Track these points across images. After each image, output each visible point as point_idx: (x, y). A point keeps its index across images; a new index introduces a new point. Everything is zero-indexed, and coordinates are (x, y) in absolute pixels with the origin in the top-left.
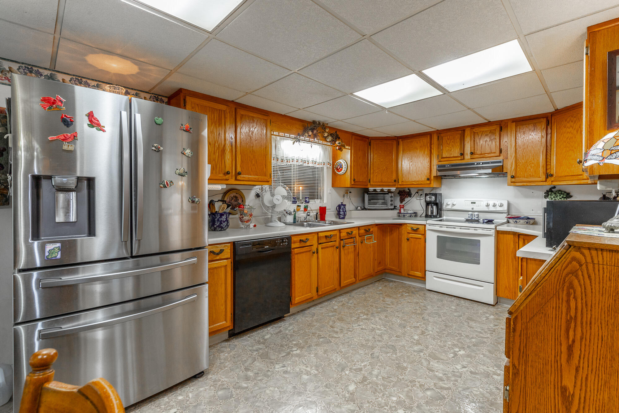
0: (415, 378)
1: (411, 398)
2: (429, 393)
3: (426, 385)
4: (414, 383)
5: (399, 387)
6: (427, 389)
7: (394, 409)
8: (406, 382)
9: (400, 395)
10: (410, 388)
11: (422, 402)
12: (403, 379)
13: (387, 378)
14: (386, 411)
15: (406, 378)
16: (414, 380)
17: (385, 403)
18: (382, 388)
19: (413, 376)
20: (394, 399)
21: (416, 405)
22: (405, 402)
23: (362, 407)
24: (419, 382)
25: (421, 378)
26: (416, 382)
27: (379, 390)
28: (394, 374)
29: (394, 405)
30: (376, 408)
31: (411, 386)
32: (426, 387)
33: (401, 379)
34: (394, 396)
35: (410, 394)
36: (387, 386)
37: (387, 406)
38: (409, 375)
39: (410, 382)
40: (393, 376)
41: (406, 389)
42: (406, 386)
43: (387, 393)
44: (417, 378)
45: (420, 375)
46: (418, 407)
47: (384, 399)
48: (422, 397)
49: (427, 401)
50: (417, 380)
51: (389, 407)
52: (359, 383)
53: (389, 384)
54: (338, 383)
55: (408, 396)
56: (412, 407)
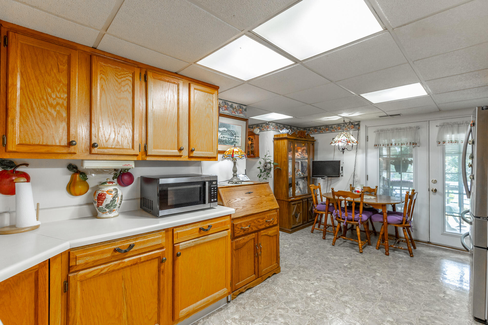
0: (301, 317)
1: (306, 303)
2: (294, 306)
3: (294, 311)
4: (303, 313)
5: (314, 311)
6: (294, 308)
7: (317, 298)
8: (309, 314)
9: (313, 305)
10: (306, 310)
11: (300, 301)
12: (311, 317)
13: (324, 317)
14: (322, 297)
15: (308, 317)
16: (303, 315)
17: (323, 301)
18: (326, 310)
19: (303, 319)
20: (317, 303)
21: (304, 300)
22: (310, 301)
23: (337, 299)
24: (299, 313)
25: (297, 316)
26: (301, 314)
27: (329, 308)
28: (318, 321)
29: (317, 300)
30: (328, 298)
31: (305, 311)
32: (294, 310)
33: (313, 316)
34: (317, 304)
35: (307, 305)
36: (323, 311)
37: (321, 299)
38: (306, 320)
39: (305, 314)
40: (319, 319)
41: (309, 308)
42: (309, 310)
43: (322, 306)
44: (299, 317)
45: (297, 320)
46: (303, 298)
47: (324, 303)
48: (299, 304)
49: (297, 301)
50: (300, 315)
51: (320, 299)
52: (344, 314)
53: (321, 313)
54: (360, 314)
55: (309, 304)
56: (306, 298)
